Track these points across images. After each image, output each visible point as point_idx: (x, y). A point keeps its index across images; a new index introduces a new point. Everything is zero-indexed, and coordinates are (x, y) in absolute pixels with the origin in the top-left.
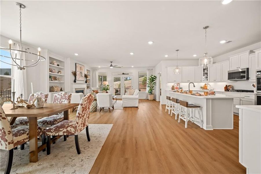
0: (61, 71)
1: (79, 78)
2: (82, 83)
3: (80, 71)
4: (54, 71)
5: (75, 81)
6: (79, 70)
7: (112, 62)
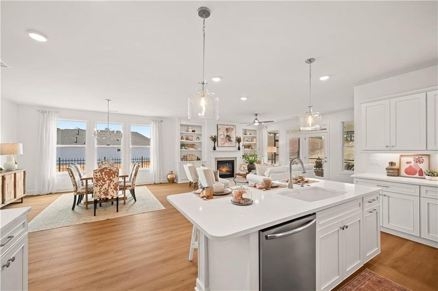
0: (200, 137)
1: (224, 143)
2: (233, 150)
3: (226, 135)
4: (190, 138)
5: (214, 149)
6: (224, 133)
7: (256, 115)
